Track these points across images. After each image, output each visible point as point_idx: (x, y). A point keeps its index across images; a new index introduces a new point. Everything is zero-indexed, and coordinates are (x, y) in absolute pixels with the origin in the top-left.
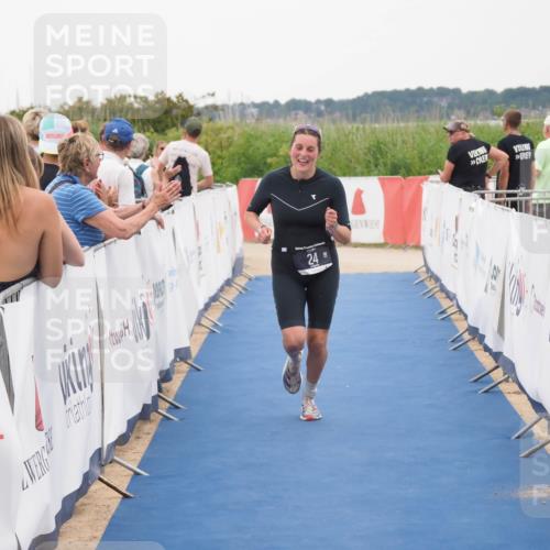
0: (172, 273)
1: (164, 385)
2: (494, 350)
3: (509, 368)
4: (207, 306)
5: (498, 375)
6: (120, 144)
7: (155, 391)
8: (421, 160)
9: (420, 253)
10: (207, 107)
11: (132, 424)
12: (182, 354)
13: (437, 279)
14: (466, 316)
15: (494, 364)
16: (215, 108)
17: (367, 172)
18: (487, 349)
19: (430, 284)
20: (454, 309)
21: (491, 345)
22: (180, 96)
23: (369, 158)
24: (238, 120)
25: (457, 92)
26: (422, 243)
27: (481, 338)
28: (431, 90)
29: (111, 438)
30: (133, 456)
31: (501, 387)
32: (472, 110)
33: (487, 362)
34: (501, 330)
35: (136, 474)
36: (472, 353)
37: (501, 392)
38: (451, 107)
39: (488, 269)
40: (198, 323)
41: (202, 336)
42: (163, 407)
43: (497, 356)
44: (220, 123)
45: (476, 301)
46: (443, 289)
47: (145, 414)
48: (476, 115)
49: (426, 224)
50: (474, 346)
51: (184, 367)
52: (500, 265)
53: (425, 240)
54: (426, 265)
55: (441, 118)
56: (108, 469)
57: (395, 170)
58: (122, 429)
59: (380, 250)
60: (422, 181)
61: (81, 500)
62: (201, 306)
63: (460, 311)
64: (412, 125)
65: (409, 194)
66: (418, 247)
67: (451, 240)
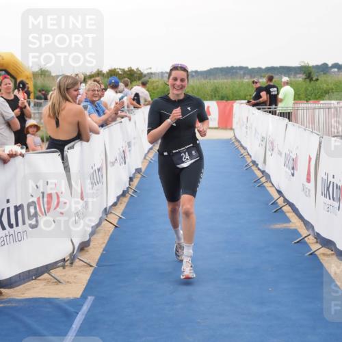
0: (134, 138)
1: (131, 183)
2: (262, 170)
3: (268, 177)
4: (148, 152)
5: (263, 180)
6: (115, 87)
7: (128, 185)
8: (233, 95)
9: (232, 131)
10: (148, 73)
11: (118, 198)
12: (138, 171)
13: (239, 142)
14: (251, 156)
15: (262, 175)
16: (151, 73)
17: (211, 99)
18: (259, 169)
19: (237, 144)
20: (246, 153)
21: (261, 168)
22: (138, 69)
23: (213, 94)
24: (160, 78)
25: (247, 68)
26: (234, 127)
27: (257, 165)
28: (237, 67)
29: (110, 203)
30: (119, 211)
31: (265, 184)
32: (253, 75)
33: (259, 174)
34: (265, 162)
35: (120, 218)
36: (253, 171)
37: (264, 186)
38: (244, 74)
39: (260, 138)
40: (145, 158)
41: (146, 164)
42: (131, 192)
43: (263, 172)
44: (153, 79)
45: (255, 150)
46: (241, 146)
47: (124, 194)
48: (254, 77)
49: (235, 120)
50: (254, 168)
51: (139, 176)
52: (264, 136)
53: (234, 126)
54: (235, 136)
55: (241, 78)
56: (109, 216)
57: (222, 98)
58: (115, 200)
59: (216, 131)
60: (233, 103)
61: (99, 228)
62: (146, 152)
63: (249, 154)
64: (230, 81)
65: (228, 108)
66: (231, 129)
67: (245, 126)
